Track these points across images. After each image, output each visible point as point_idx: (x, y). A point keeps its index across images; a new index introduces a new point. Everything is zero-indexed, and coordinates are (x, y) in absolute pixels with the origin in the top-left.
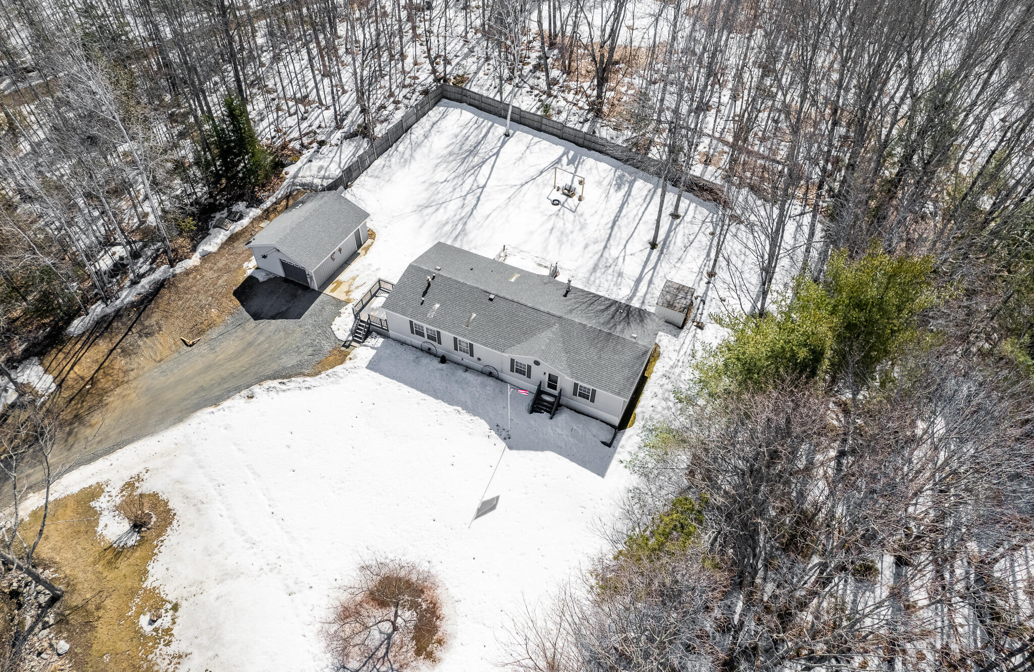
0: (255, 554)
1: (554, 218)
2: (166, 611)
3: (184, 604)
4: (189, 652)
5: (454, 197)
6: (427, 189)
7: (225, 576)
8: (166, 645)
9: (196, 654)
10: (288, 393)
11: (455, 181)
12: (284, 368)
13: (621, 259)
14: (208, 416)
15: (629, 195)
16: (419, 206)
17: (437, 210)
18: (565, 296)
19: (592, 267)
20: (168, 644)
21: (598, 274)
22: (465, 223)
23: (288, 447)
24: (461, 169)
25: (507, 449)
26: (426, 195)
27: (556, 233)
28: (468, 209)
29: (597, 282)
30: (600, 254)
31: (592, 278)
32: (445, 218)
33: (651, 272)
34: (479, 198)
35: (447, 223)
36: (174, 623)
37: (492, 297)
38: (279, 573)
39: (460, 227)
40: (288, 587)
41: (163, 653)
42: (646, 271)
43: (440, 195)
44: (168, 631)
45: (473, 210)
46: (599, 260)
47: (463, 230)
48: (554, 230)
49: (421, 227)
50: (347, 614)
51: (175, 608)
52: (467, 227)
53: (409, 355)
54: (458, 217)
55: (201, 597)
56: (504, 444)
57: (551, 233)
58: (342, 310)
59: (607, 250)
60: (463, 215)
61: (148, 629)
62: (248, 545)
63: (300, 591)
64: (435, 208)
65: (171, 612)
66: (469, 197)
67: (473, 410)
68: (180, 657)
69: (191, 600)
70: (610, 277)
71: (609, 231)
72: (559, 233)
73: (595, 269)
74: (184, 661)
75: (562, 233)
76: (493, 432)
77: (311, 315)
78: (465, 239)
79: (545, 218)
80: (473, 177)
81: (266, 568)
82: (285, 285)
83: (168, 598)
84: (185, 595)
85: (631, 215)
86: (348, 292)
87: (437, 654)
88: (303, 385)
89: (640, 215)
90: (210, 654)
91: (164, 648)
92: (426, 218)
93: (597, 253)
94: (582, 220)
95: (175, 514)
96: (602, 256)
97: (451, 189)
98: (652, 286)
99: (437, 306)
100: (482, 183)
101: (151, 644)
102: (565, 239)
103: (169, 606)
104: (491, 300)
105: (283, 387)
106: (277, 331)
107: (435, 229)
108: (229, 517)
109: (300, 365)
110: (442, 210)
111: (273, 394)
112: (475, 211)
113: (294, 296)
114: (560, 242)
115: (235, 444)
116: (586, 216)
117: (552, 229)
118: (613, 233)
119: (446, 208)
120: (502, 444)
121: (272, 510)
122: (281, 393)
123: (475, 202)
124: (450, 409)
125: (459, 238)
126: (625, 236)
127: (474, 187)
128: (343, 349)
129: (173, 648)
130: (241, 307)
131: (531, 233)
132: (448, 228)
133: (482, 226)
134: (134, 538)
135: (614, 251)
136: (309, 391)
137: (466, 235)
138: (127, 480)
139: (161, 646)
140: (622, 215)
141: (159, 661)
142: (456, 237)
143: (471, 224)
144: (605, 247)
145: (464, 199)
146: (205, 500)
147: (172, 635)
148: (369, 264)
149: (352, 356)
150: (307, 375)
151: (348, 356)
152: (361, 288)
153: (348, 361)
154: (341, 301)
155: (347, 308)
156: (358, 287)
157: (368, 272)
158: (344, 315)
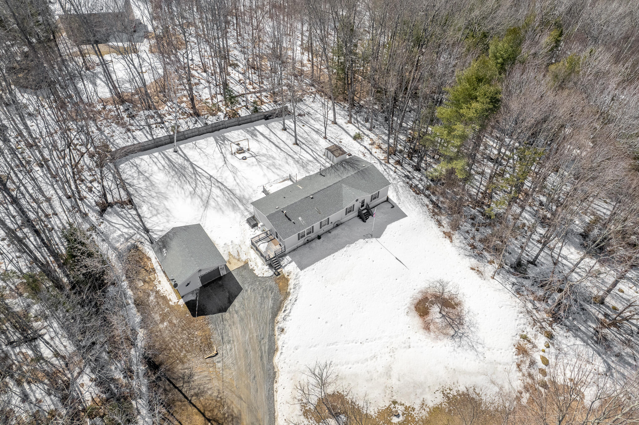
0: (381, 357)
1: (260, 163)
2: (395, 407)
3: (394, 398)
4: (422, 399)
7: (388, 374)
8: (414, 411)
9: (425, 396)
10: (292, 311)
12: (273, 308)
14: (282, 356)
15: (263, 135)
18: (324, 176)
20: (414, 409)
23: (326, 322)
25: (378, 239)
27: (271, 167)
33: (314, 153)
34: (218, 181)
36: (403, 404)
37: (311, 197)
38: (396, 349)
40: (405, 347)
41: (418, 412)
42: (311, 154)
44: (406, 408)
48: (269, 167)
50: (427, 328)
51: (395, 402)
53: (306, 249)
55: (394, 389)
56: (374, 239)
57: (269, 169)
58: (251, 268)
59: (293, 157)
61: (401, 418)
62: (374, 359)
63: (410, 343)
65: (397, 406)
67: (352, 241)
68: (423, 404)
69: (394, 393)
74: (426, 403)
76: (367, 240)
77: (243, 283)
79: (258, 166)
81: (391, 354)
82: (209, 288)
83: (387, 406)
84: (390, 396)
86: (239, 260)
87: (457, 301)
88: (293, 301)
90: (427, 389)
91: (415, 411)
94: (268, 156)
95: (338, 392)
99: (300, 218)
101: (410, 419)
103: (393, 406)
104: (312, 198)
105: (287, 312)
106: (242, 304)
108: (353, 364)
109: (275, 300)
111: (288, 318)
113: (221, 286)
115: (310, 347)
116: (266, 153)
117: (267, 167)
120: (374, 240)
121: (359, 343)
122: (290, 314)
123: (220, 183)
124: (345, 249)
128: (278, 277)
129: (417, 407)
130: (207, 317)
134: (343, 417)
135: (295, 156)
136: (297, 301)
138: (301, 413)
139: (413, 413)
141: (421, 415)
144: (291, 157)
146: (336, 374)
147: (409, 407)
148: (225, 244)
149: (287, 274)
150: (285, 298)
151: (286, 276)
152: (240, 254)
153: (289, 277)
154: (243, 266)
155: (252, 265)
156: (238, 255)
157: (231, 247)
158: (255, 268)
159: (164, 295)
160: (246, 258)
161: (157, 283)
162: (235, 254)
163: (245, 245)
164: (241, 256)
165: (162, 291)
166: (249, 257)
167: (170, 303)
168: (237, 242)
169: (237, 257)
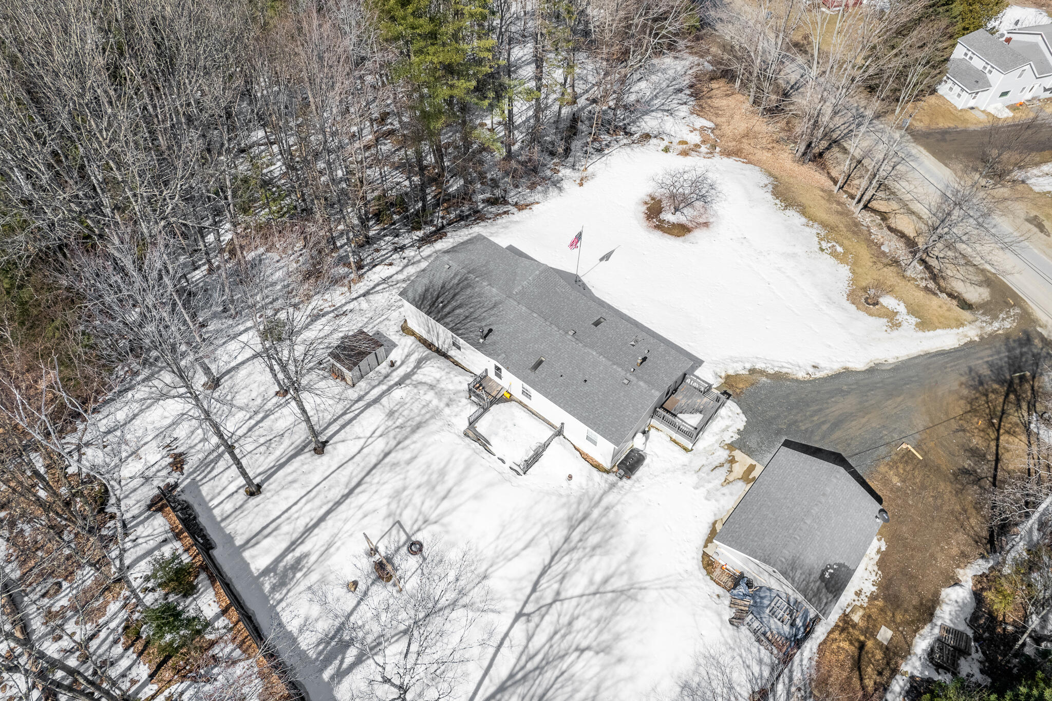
1: (433, 517)
5: (574, 602)
6: (617, 637)
11: (564, 645)
13: (377, 433)
15: (293, 543)
16: (633, 598)
17: (606, 581)
18: (490, 331)
19: (421, 429)
21: (418, 419)
22: (567, 539)
24: (550, 675)
25: (582, 277)
26: (623, 624)
27: (441, 490)
28: (557, 569)
29: (423, 411)
30: (400, 446)
31: (428, 416)
32: (595, 559)
33: (353, 408)
34: (534, 590)
35: (594, 548)
39: (576, 536)
42: (356, 412)
43: (596, 614)
45: (549, 566)
46: (406, 438)
47: (572, 528)
48: (442, 494)
49: (633, 554)
52: (565, 532)
54: (576, 555)
57: (449, 491)
58: (736, 437)
59: (387, 450)
60: (566, 559)
64: (609, 587)
66: (548, 598)
70: (406, 413)
71: (367, 479)
72: (438, 488)
73: (418, 426)
75: (433, 488)
78: (571, 512)
79: (445, 520)
80: (532, 649)
85: (317, 502)
86: (732, 461)
89: (304, 500)
92: (623, 568)
93: (403, 449)
94: (393, 506)
96: (399, 443)
97: (578, 625)
98: (362, 393)
100: (520, 626)
102: (434, 476)
107: (613, 541)
110: (598, 578)
112: (547, 562)
114: (442, 473)
116: (384, 512)
117: (444, 498)
118: (363, 474)
119: (591, 582)
120: (584, 280)
123: (543, 581)
125: (580, 515)
126: (350, 467)
127: (535, 619)
128: (730, 392)
131: (477, 497)
132: (594, 539)
133: (544, 526)
135: (379, 445)
137: (570, 519)
140: (331, 504)
142: (584, 518)
143: (558, 536)
144: (387, 455)
145: (558, 593)
148: (707, 499)
149: (720, 380)
150: (762, 372)
151: (723, 381)
152: (717, 464)
153: (723, 375)
154: (740, 449)
155: (731, 436)
156: (722, 465)
157: (710, 486)
158: (734, 429)
159: (876, 568)
160: (722, 450)
161: (863, 597)
162: (723, 471)
163: (691, 462)
164: (722, 460)
165: (874, 578)
166: (717, 446)
167: (883, 549)
168: (693, 479)
169: (727, 466)
